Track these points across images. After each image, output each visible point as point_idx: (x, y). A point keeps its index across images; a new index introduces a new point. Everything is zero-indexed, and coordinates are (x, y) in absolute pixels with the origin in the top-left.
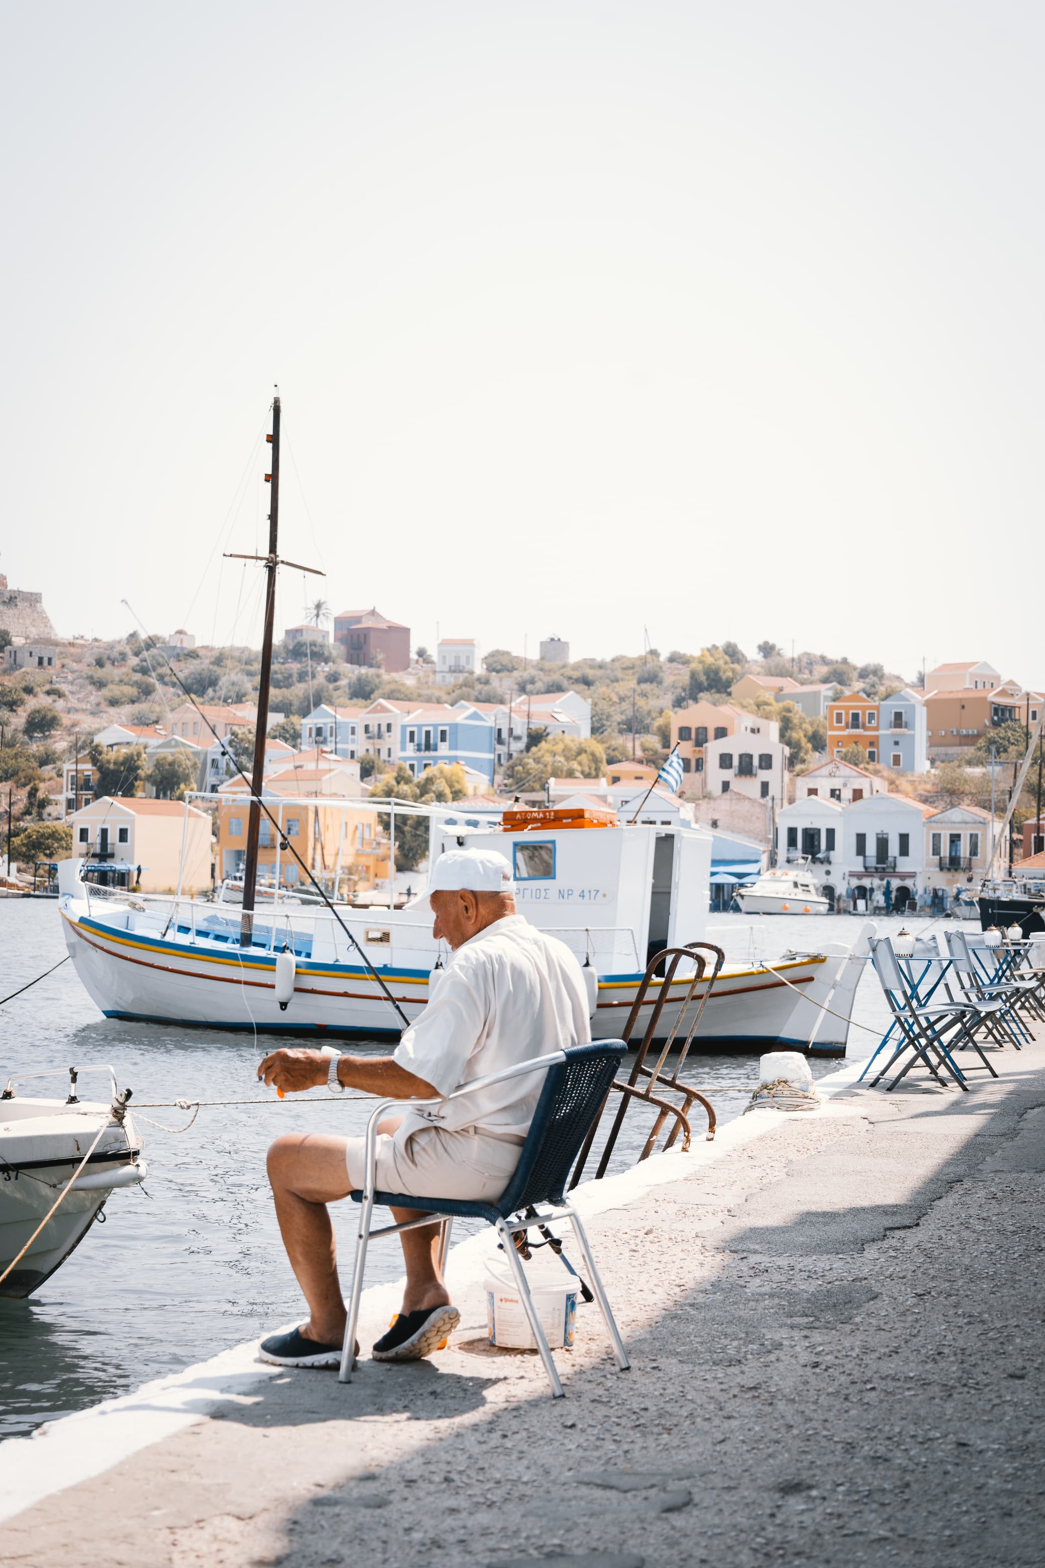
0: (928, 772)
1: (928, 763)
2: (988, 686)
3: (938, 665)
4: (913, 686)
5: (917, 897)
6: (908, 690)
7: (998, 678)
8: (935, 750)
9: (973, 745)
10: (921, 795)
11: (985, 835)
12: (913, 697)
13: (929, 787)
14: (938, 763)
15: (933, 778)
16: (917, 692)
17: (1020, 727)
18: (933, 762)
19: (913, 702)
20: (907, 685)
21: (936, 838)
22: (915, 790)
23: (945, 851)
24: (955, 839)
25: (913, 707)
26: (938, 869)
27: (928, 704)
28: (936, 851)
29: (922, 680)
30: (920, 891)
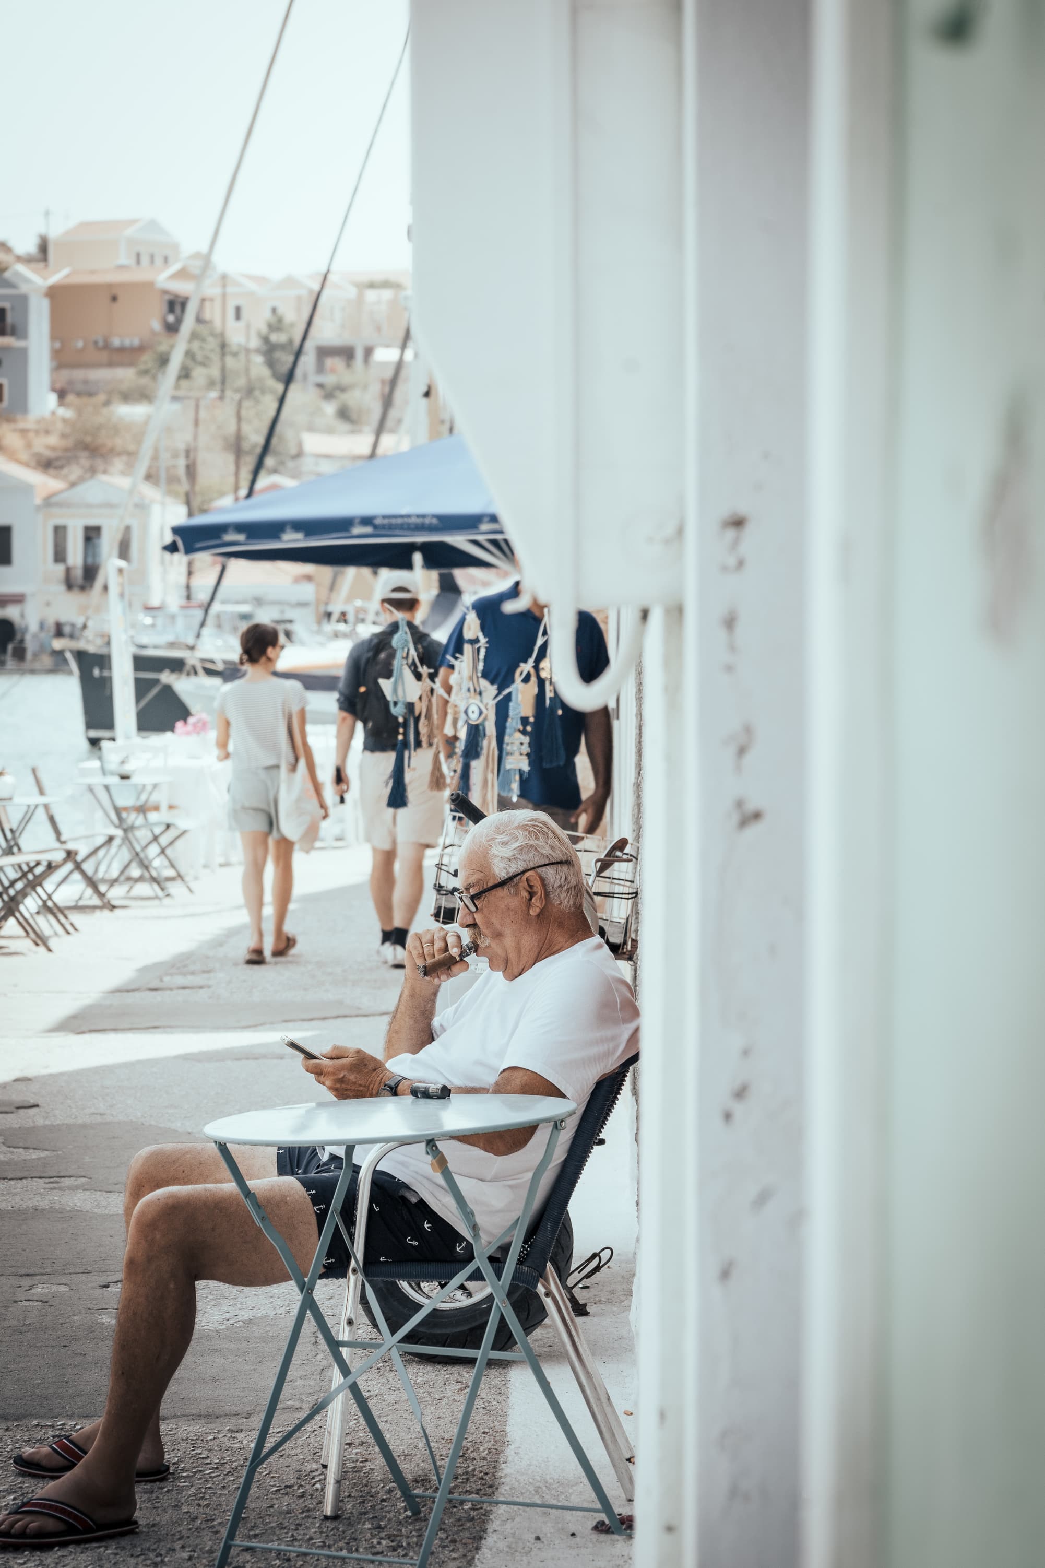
0: (53, 413)
1: (52, 398)
2: (159, 261)
3: (71, 224)
4: (28, 260)
5: (28, 638)
6: (21, 268)
7: (175, 247)
8: (65, 374)
9: (131, 364)
10: (37, 455)
11: (145, 528)
12: (27, 281)
13: (53, 440)
14: (71, 398)
15: (60, 426)
16: (35, 271)
17: (213, 334)
18: (62, 395)
19: (24, 289)
20: (19, 259)
21: (60, 532)
22: (29, 445)
23: (76, 556)
24: (92, 534)
25: (23, 300)
26: (62, 588)
27: (53, 293)
28: (60, 556)
29: (43, 247)
30: (33, 627)
